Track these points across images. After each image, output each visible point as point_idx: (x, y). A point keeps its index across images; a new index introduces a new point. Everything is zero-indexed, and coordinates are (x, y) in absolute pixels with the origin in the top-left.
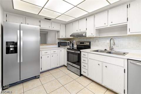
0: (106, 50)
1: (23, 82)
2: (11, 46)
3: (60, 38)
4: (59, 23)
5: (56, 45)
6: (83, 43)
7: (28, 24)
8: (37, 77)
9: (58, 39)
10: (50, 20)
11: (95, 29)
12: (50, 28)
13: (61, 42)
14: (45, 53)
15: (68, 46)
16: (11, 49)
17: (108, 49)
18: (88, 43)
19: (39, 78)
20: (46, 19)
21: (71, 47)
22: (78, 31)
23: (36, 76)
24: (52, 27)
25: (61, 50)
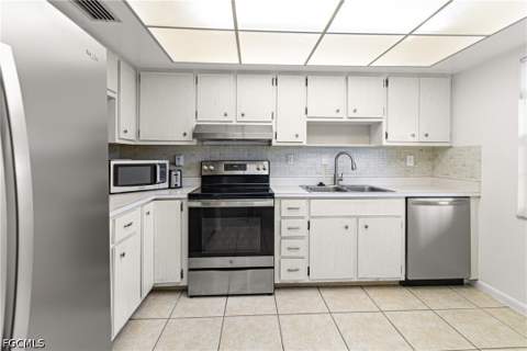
0: (321, 184)
11: (307, 120)
13: (116, 167)
15: (161, 186)
17: (328, 182)
21: (176, 186)
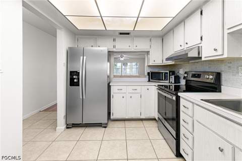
1: (87, 126)
2: (74, 77)
3: (151, 64)
4: (147, 36)
5: (146, 77)
6: (199, 76)
7: (92, 46)
8: (103, 126)
9: (149, 66)
10: (128, 34)
11: (226, 32)
12: (130, 48)
13: (152, 73)
14: (118, 90)
15: (166, 81)
16: (75, 81)
18: (211, 77)
19: (106, 127)
20: (121, 34)
21: (171, 83)
22: (182, 48)
23: (101, 124)
24: (135, 46)
25: (149, 87)
